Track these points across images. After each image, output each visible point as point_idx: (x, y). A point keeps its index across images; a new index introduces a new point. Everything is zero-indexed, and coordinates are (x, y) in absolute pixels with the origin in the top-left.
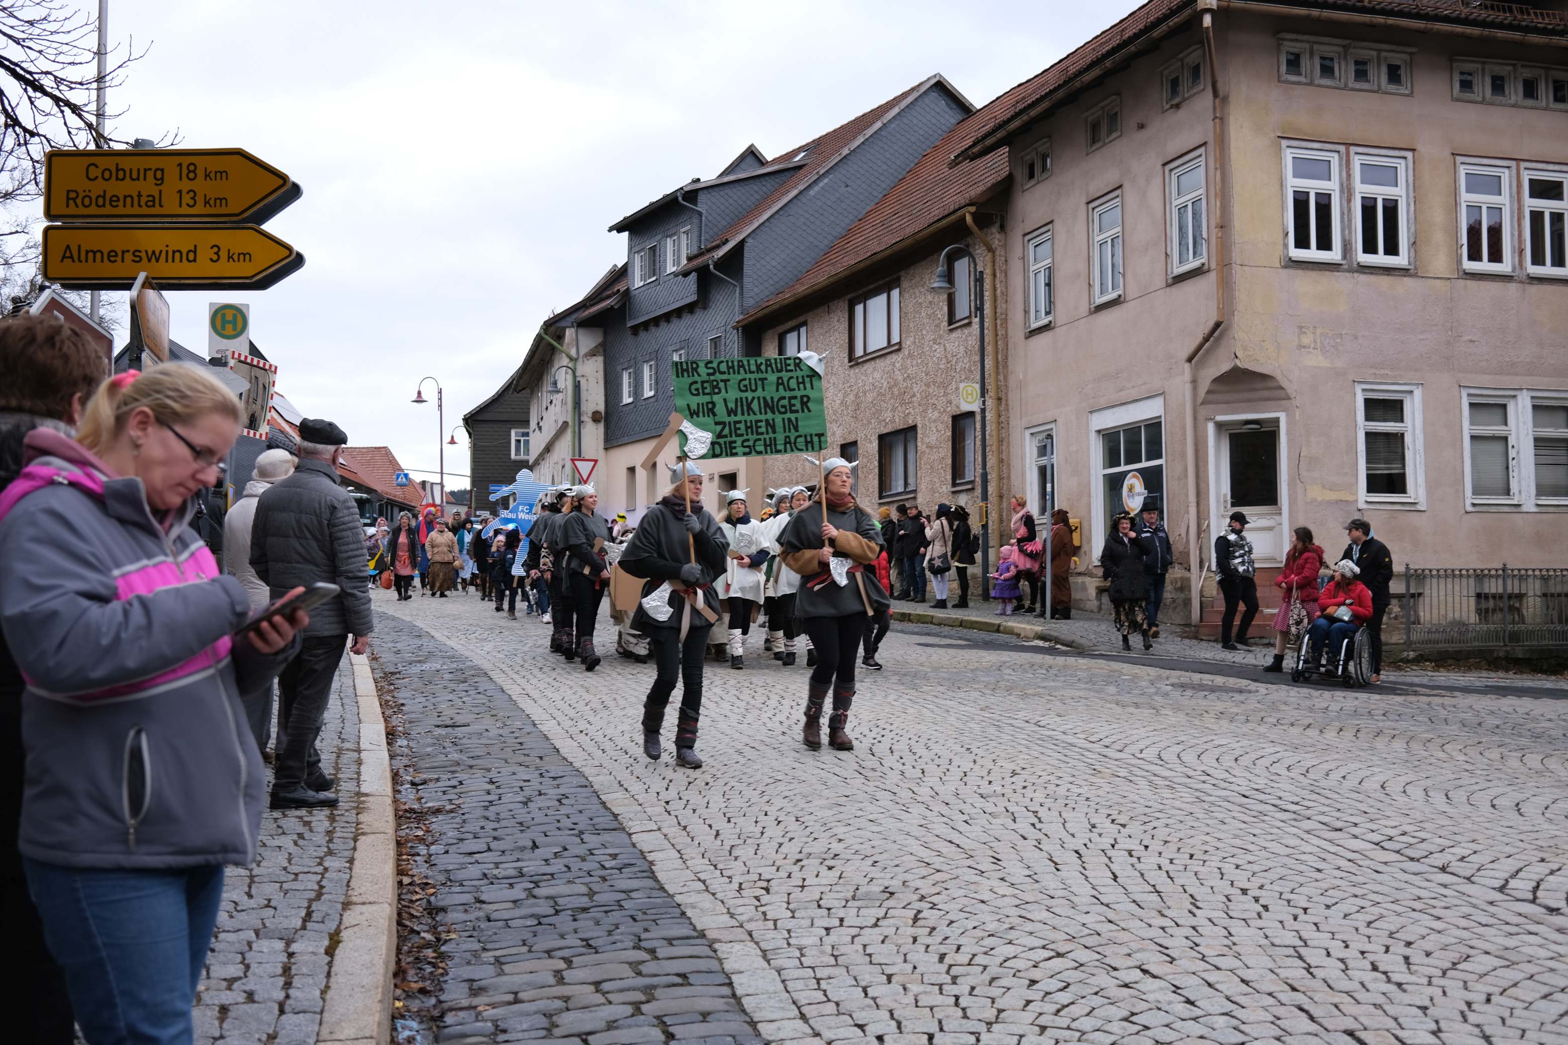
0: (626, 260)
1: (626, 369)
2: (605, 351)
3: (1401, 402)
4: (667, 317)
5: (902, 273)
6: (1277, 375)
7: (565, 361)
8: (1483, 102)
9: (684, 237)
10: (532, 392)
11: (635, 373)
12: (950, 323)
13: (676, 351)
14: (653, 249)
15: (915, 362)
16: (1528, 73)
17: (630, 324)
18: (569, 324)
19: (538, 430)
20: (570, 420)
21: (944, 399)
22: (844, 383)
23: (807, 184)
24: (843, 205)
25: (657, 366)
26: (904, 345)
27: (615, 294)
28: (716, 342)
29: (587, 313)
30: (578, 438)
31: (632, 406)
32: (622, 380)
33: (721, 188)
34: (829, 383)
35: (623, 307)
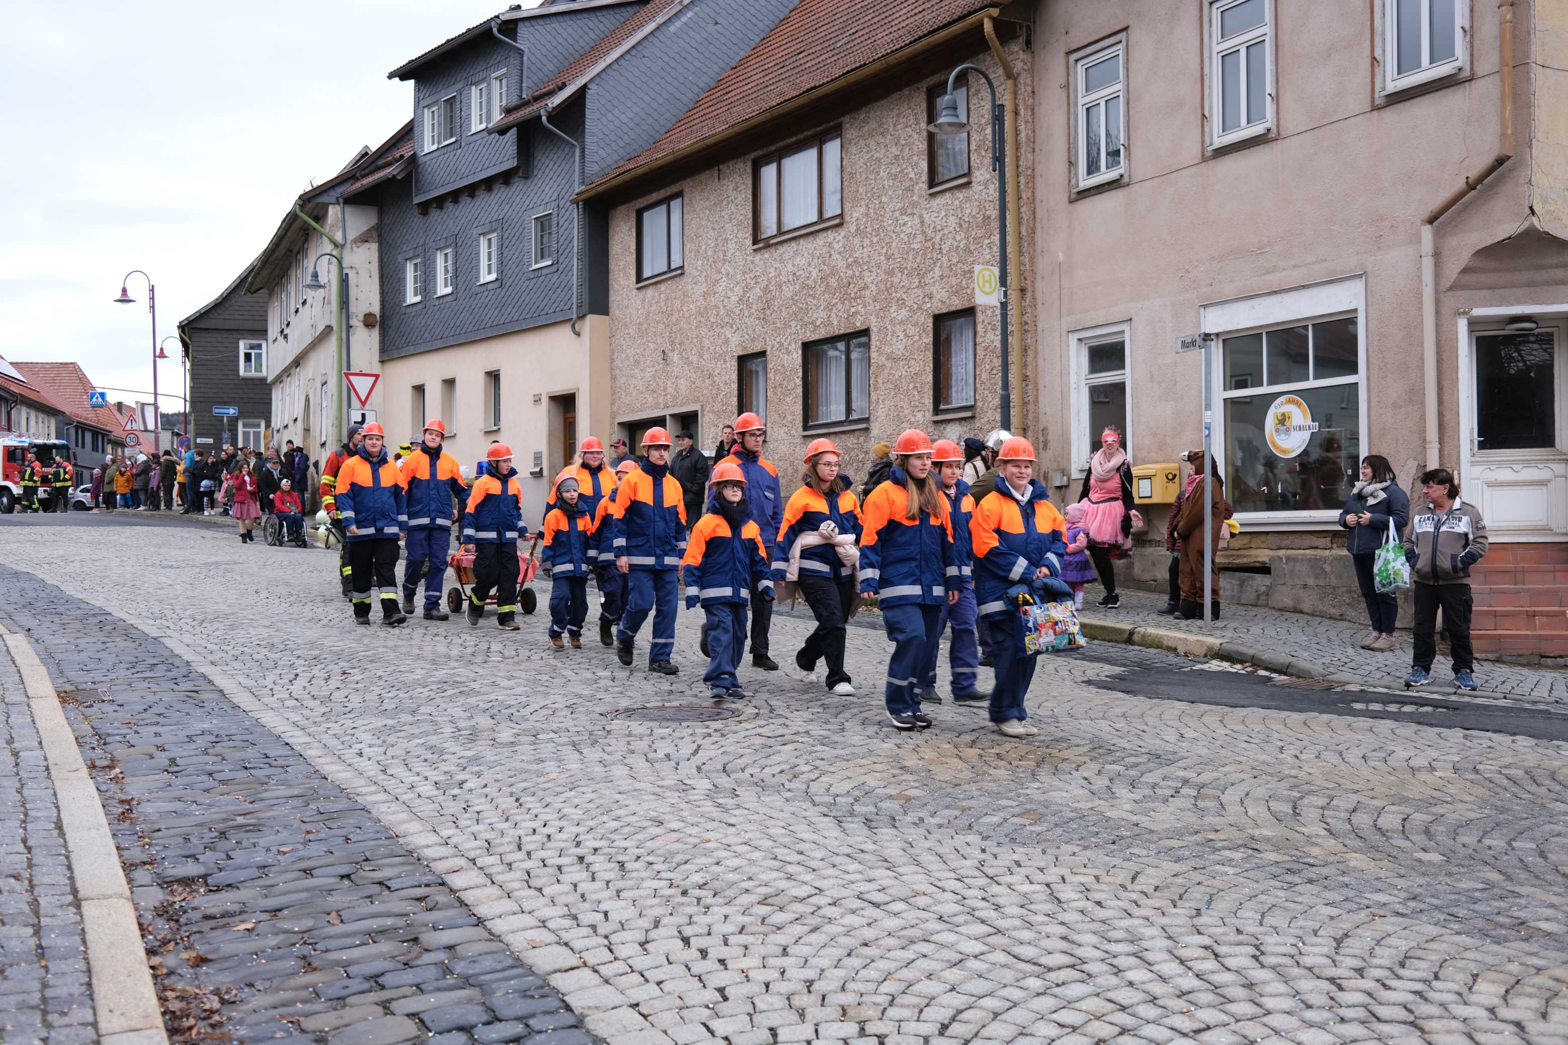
0: (412, 116)
1: (410, 259)
2: (380, 236)
4: (471, 190)
5: (846, 119)
7: (328, 247)
9: (496, 85)
10: (271, 294)
11: (424, 263)
12: (932, 184)
13: (484, 234)
14: (450, 102)
15: (867, 242)
17: (417, 200)
18: (334, 201)
19: (281, 339)
20: (334, 324)
21: (919, 292)
22: (744, 273)
23: (667, 17)
24: (711, 48)
25: (456, 255)
26: (847, 218)
27: (397, 161)
28: (543, 223)
29: (358, 185)
30: (346, 346)
31: (420, 306)
32: (404, 273)
33: (548, 21)
34: (720, 273)
35: (408, 179)
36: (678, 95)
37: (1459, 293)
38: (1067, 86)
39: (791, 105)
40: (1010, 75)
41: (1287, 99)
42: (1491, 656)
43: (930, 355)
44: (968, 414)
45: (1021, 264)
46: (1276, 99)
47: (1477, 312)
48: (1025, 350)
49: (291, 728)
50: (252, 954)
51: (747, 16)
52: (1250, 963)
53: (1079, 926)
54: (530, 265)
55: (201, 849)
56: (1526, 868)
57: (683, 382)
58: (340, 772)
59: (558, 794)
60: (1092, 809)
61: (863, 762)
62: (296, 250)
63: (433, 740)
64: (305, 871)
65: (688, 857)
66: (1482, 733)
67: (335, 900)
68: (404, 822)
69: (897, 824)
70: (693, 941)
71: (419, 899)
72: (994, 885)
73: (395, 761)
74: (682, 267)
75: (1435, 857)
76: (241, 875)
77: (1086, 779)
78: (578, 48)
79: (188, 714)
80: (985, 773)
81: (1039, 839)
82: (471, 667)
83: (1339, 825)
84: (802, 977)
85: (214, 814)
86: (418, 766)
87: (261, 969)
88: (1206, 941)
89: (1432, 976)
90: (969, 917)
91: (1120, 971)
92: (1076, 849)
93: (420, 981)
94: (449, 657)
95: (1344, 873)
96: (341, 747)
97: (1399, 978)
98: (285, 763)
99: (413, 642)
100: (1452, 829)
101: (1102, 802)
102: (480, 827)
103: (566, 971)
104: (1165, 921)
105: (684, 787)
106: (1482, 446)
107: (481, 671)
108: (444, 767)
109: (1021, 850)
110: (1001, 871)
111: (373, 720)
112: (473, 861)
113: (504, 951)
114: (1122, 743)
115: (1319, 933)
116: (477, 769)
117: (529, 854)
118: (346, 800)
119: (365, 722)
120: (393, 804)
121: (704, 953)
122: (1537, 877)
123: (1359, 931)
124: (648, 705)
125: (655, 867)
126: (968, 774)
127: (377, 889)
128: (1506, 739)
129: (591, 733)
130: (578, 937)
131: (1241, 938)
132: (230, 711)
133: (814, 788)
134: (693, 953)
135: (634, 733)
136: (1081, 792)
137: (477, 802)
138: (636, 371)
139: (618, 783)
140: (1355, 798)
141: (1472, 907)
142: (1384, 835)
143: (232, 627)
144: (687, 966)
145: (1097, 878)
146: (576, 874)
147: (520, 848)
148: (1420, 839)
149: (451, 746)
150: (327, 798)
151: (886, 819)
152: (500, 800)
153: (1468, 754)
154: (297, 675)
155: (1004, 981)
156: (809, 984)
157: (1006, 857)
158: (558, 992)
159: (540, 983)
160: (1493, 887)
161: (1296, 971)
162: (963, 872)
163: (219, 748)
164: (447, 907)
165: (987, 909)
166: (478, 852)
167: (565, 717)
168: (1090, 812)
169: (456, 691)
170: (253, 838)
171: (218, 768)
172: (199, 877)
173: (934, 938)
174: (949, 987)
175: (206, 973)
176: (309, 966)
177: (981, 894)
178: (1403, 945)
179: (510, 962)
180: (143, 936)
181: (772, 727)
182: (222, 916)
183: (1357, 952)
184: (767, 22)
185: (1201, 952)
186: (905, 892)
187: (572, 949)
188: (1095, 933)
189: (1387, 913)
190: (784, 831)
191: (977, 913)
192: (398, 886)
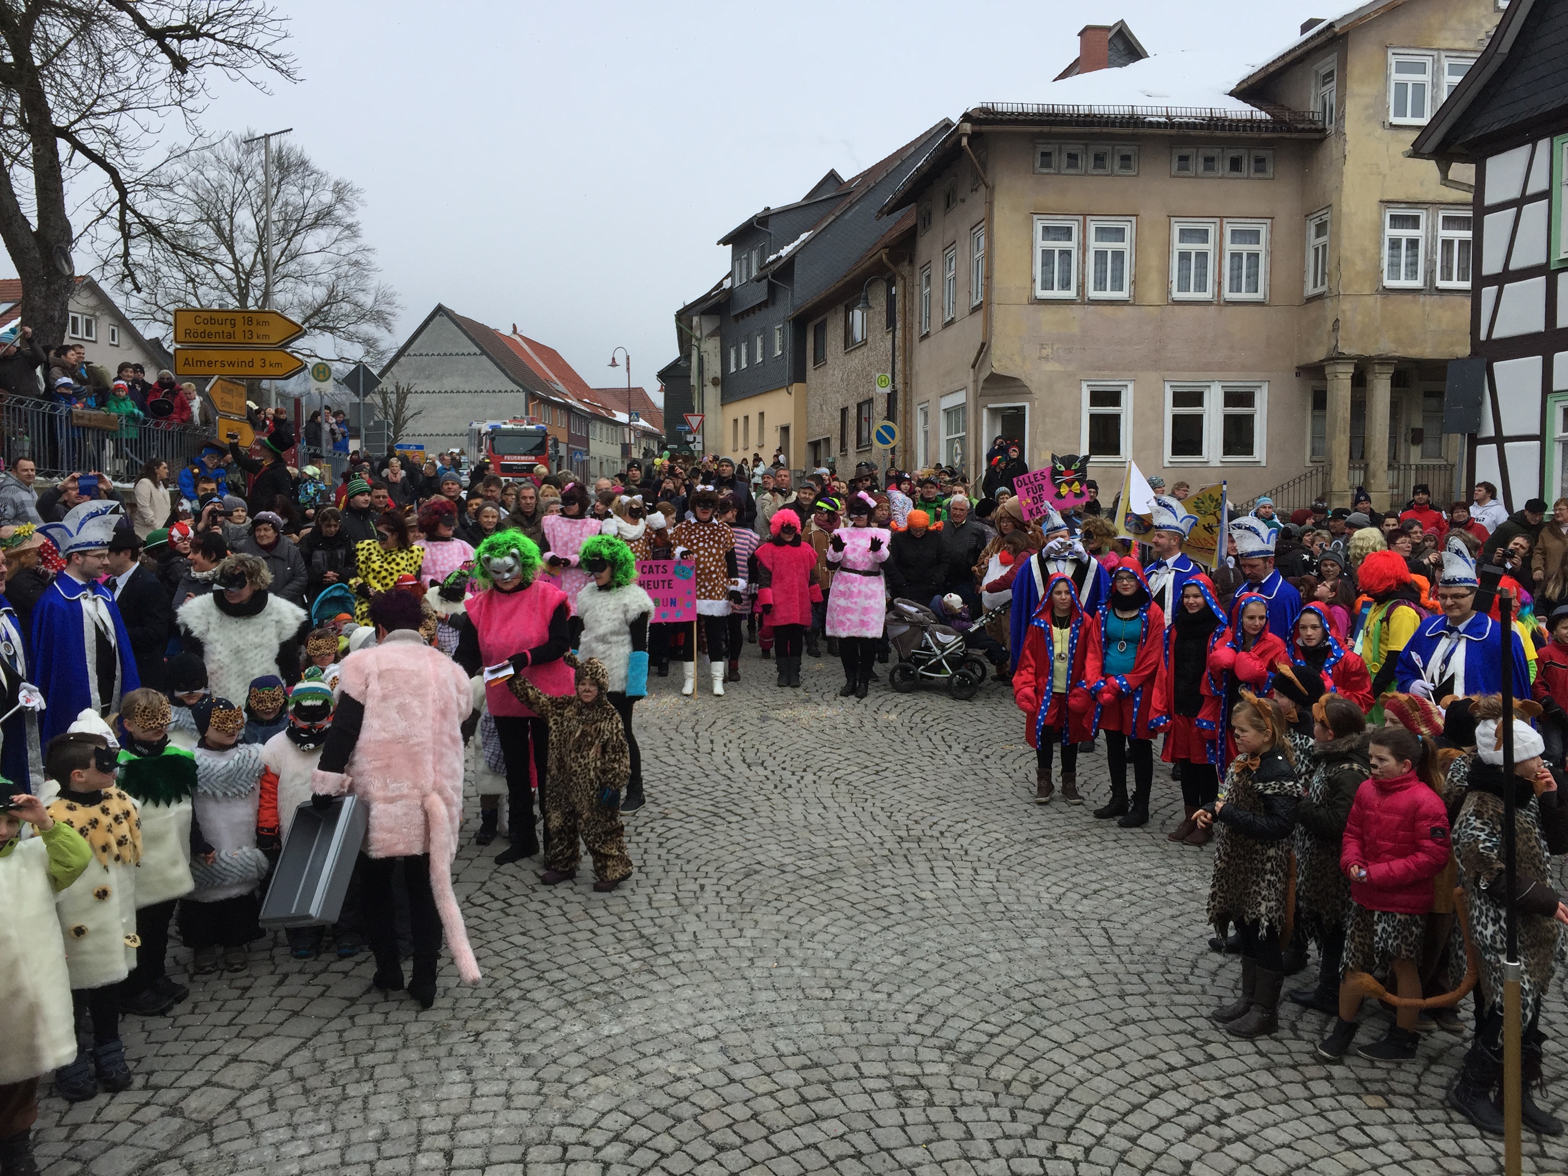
0: (730, 269)
1: (732, 346)
2: (720, 332)
3: (1118, 394)
4: (753, 310)
6: (1022, 377)
7: (693, 340)
8: (1196, 176)
9: (761, 251)
11: (737, 349)
13: (757, 334)
14: (745, 259)
16: (1234, 153)
17: (733, 313)
18: (695, 315)
20: (695, 384)
22: (842, 365)
23: (843, 211)
25: (749, 345)
26: (869, 340)
27: (725, 291)
28: (780, 331)
29: (707, 305)
30: (702, 397)
31: (735, 374)
32: (730, 354)
33: (787, 213)
34: (836, 363)
35: (728, 301)
37: (982, 397)
38: (921, 284)
40: (903, 278)
41: (957, 305)
45: (906, 370)
47: (990, 405)
54: (774, 354)
57: (826, 422)
74: (826, 359)
138: (813, 414)
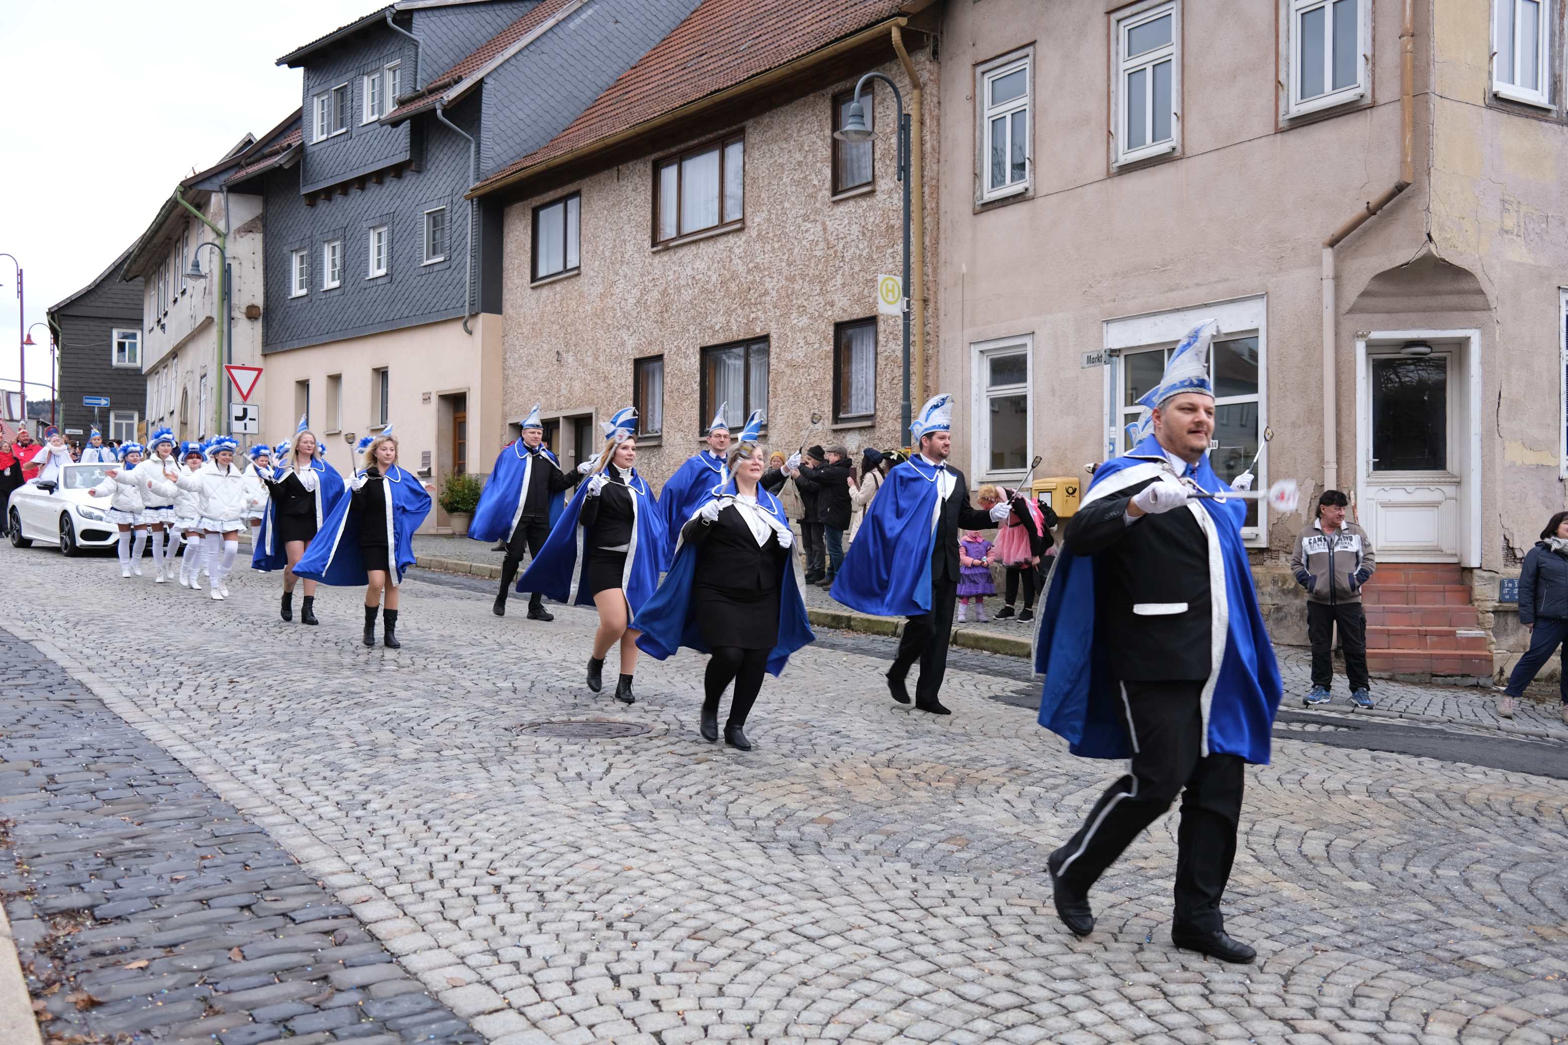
0: (301, 105)
1: (297, 251)
2: (264, 226)
4: (362, 182)
5: (749, 123)
6: (1477, 270)
7: (210, 236)
9: (389, 76)
10: (147, 282)
11: (311, 255)
12: (835, 192)
13: (374, 228)
14: (341, 92)
15: (768, 247)
17: (304, 191)
18: (217, 188)
19: (157, 329)
20: (215, 315)
21: (821, 299)
22: (642, 275)
23: (567, 13)
24: (611, 46)
25: (344, 248)
26: (748, 222)
27: (284, 150)
28: (436, 218)
29: (243, 173)
30: (227, 339)
31: (306, 299)
32: (290, 265)
33: (444, 12)
34: (617, 274)
35: (295, 168)
36: (577, 93)
37: (1358, 316)
38: (973, 98)
39: (693, 108)
40: (916, 85)
41: (1193, 120)
42: (1385, 675)
43: (830, 363)
44: (868, 423)
45: (924, 274)
46: (1182, 118)
47: (1376, 335)
48: (926, 361)
49: (178, 742)
50: (146, 996)
51: (649, 16)
52: (1197, 1002)
53: (1022, 962)
54: (422, 261)
55: (86, 877)
56: (1454, 897)
57: (577, 385)
58: (233, 790)
59: (468, 816)
60: (1018, 834)
61: (781, 782)
62: (175, 238)
63: (331, 756)
64: (201, 901)
65: (610, 886)
66: (1387, 755)
67: (236, 934)
68: (306, 846)
69: (823, 850)
70: (623, 979)
71: (327, 933)
72: (930, 918)
73: (291, 779)
74: (578, 268)
75: (1363, 886)
76: (132, 906)
77: (1007, 801)
78: (474, 41)
79: (65, 725)
80: (905, 795)
81: (968, 867)
82: (366, 676)
83: (1267, 853)
84: (742, 1020)
85: (98, 838)
86: (317, 785)
87: (158, 1012)
88: (1154, 979)
89: (1383, 1017)
90: (909, 953)
91: (1070, 1012)
92: (1009, 878)
93: (333, 1025)
94: (341, 665)
95: (1278, 904)
96: (234, 763)
97: (1352, 1018)
98: (173, 780)
99: (301, 649)
100: (1375, 856)
101: (1027, 827)
102: (388, 853)
103: (490, 1013)
104: (1108, 956)
105: (599, 809)
106: (1377, 467)
107: (376, 680)
108: (345, 786)
109: (953, 879)
110: (936, 902)
111: (265, 733)
112: (383, 890)
113: (421, 991)
114: (1038, 763)
115: (1266, 969)
116: (379, 788)
117: (442, 882)
118: (242, 822)
119: (257, 736)
120: (293, 827)
121: (636, 993)
122: (1466, 907)
123: (1303, 967)
124: (553, 719)
125: (578, 897)
126: (887, 796)
127: (280, 921)
128: (1413, 761)
129: (497, 750)
130: (500, 974)
131: (1187, 975)
132: (110, 723)
133: (733, 810)
134: (624, 994)
135: (541, 749)
136: (1005, 815)
137: (383, 824)
138: (529, 372)
139: (530, 804)
140: (1277, 822)
141: (1410, 940)
142: (1310, 862)
143: (109, 630)
144: (619, 1008)
145: (1033, 909)
146: (492, 905)
147: (432, 876)
148: (1346, 866)
149: (350, 762)
150: (221, 819)
151: (811, 845)
152: (407, 823)
153: (1380, 776)
154: (181, 683)
155: (952, 1024)
156: (750, 1028)
157: (940, 887)
158: (483, 1037)
159: (463, 1027)
160: (1426, 918)
161: (1247, 1012)
162: (897, 903)
163: (101, 763)
164: (358, 941)
165: (925, 943)
166: (388, 880)
167: (468, 731)
168: (1017, 838)
169: (352, 702)
170: (143, 864)
171: (102, 785)
172: (85, 908)
173: (874, 976)
174: (896, 1030)
175: (96, 1019)
176: (211, 1010)
177: (917, 927)
178: (1348, 981)
179: (429, 1003)
180: (25, 976)
181: (684, 744)
182: (113, 953)
183: (1306, 990)
184: (667, 22)
185: (1149, 991)
186: (840, 926)
187: (495, 989)
188: (1039, 970)
189: (1329, 948)
190: (707, 858)
191: (916, 949)
192: (304, 918)
